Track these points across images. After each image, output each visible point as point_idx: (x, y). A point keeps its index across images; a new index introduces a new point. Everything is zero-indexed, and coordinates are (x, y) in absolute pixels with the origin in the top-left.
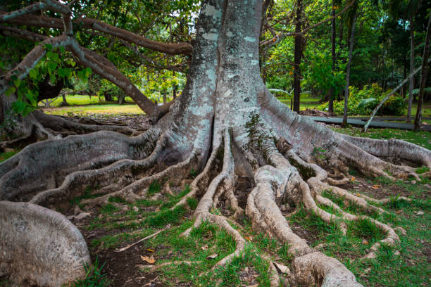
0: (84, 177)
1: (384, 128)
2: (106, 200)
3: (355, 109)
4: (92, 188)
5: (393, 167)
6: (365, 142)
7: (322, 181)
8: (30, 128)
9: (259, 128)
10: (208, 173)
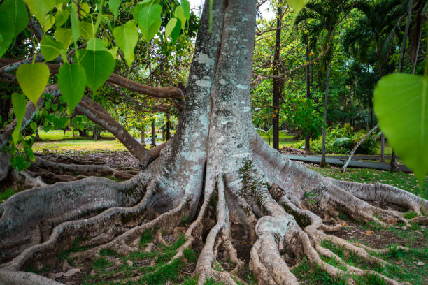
0: (73, 228)
1: (361, 168)
2: (96, 253)
3: (330, 147)
4: (81, 239)
5: (381, 212)
6: (352, 185)
7: (318, 229)
8: (6, 169)
9: (253, 174)
10: (202, 220)
